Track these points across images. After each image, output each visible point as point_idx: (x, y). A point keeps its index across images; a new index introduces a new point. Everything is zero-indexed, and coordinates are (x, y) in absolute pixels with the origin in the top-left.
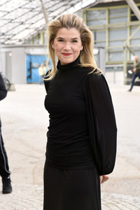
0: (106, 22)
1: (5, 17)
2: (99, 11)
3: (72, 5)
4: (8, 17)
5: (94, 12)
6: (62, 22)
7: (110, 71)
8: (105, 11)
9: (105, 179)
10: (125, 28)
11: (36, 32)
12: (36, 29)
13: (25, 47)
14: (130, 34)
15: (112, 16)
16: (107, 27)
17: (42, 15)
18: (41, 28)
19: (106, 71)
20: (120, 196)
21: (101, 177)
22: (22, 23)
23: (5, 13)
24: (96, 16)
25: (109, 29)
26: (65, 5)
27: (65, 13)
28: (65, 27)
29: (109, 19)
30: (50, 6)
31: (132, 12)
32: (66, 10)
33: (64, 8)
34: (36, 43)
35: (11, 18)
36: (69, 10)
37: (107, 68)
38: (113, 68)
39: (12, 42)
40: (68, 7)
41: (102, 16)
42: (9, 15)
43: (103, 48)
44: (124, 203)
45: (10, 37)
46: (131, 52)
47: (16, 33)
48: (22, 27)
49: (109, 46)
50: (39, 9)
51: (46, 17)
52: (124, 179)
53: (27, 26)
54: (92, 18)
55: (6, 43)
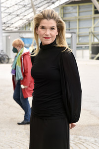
0: (77, 15)
1: (5, 11)
2: (72, 7)
3: (53, 3)
4: (8, 11)
5: (69, 8)
6: (44, 15)
7: (79, 49)
8: (76, 7)
9: (73, 126)
10: (90, 19)
11: (27, 22)
12: (28, 20)
13: (20, 32)
14: (94, 23)
15: (81, 10)
16: (77, 19)
17: (32, 10)
18: (31, 19)
19: (77, 49)
20: (85, 138)
21: (70, 125)
22: (18, 15)
23: (6, 8)
24: (70, 10)
25: (79, 19)
26: (48, 3)
27: (48, 8)
28: (46, 18)
29: (79, 13)
30: (37, 3)
31: (95, 8)
32: (48, 6)
33: (48, 4)
34: (27, 30)
35: (10, 12)
36: (50, 6)
37: (77, 47)
38: (81, 47)
39: (11, 29)
40: (50, 4)
41: (74, 11)
42: (8, 9)
43: (75, 33)
44: (88, 143)
45: (9, 25)
46: (94, 36)
47: (13, 22)
48: (18, 18)
49: (79, 31)
50: (30, 5)
51: (34, 11)
52: (88, 126)
53: (21, 17)
54: (67, 12)
55: (6, 29)
